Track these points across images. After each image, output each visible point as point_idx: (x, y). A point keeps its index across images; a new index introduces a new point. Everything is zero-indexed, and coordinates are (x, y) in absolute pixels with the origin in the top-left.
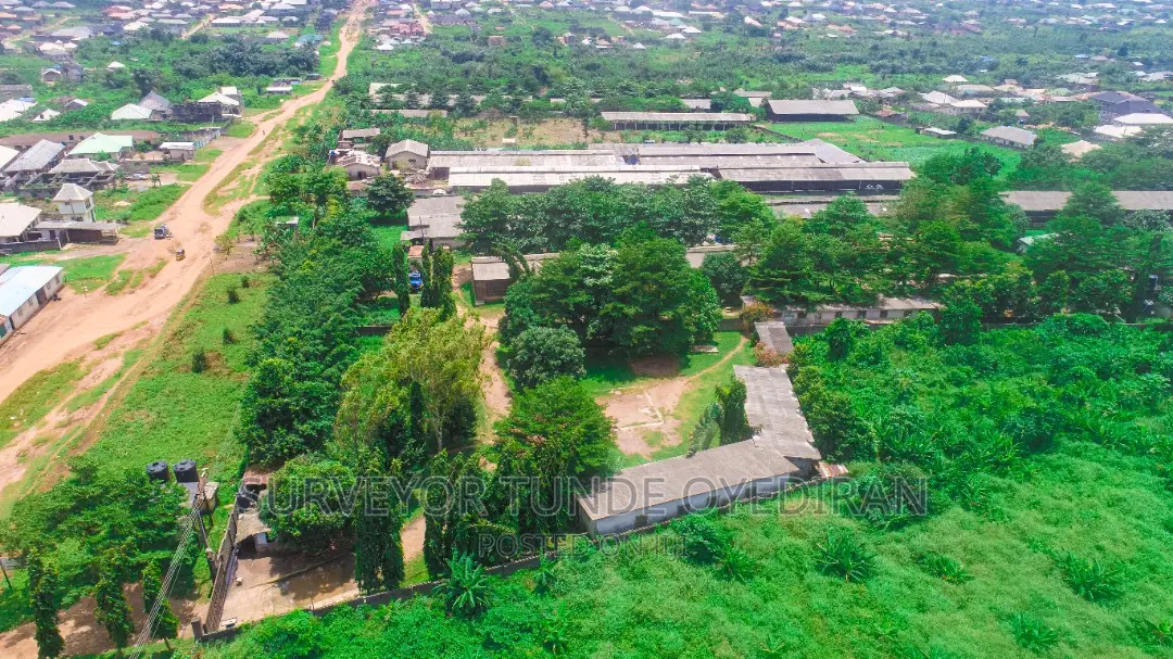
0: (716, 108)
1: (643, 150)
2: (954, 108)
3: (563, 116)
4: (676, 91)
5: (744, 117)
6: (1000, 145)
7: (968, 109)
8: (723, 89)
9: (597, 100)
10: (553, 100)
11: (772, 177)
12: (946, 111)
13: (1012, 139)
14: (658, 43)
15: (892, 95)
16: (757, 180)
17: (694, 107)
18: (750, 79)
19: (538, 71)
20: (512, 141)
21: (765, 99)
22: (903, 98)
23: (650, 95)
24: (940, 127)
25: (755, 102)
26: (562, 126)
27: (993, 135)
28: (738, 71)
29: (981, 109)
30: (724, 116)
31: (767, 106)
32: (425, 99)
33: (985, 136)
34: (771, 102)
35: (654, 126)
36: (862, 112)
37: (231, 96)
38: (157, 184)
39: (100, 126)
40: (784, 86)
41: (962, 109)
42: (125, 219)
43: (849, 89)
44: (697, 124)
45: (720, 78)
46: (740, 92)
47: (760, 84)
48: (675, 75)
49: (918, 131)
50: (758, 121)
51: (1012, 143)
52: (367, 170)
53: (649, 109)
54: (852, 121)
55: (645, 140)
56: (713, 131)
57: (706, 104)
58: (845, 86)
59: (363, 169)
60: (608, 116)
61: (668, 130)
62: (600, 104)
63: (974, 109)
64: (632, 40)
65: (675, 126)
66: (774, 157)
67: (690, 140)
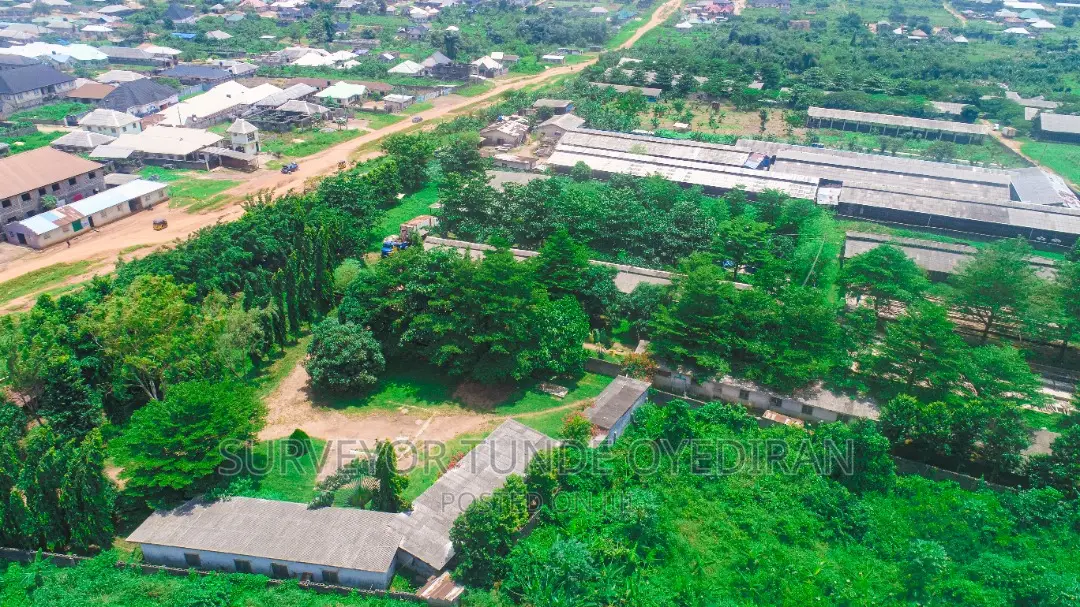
0: (967, 117)
9: (826, 94)
11: (906, 205)
14: (989, 37)
31: (1039, 120)
32: (651, 76)
35: (864, 128)
37: (497, 60)
38: (343, 127)
39: (376, 77)
42: (279, 153)
50: (1020, 135)
52: (506, 138)
59: (504, 137)
60: (815, 112)
62: (823, 97)
64: (957, 32)
66: (947, 182)
67: (884, 148)
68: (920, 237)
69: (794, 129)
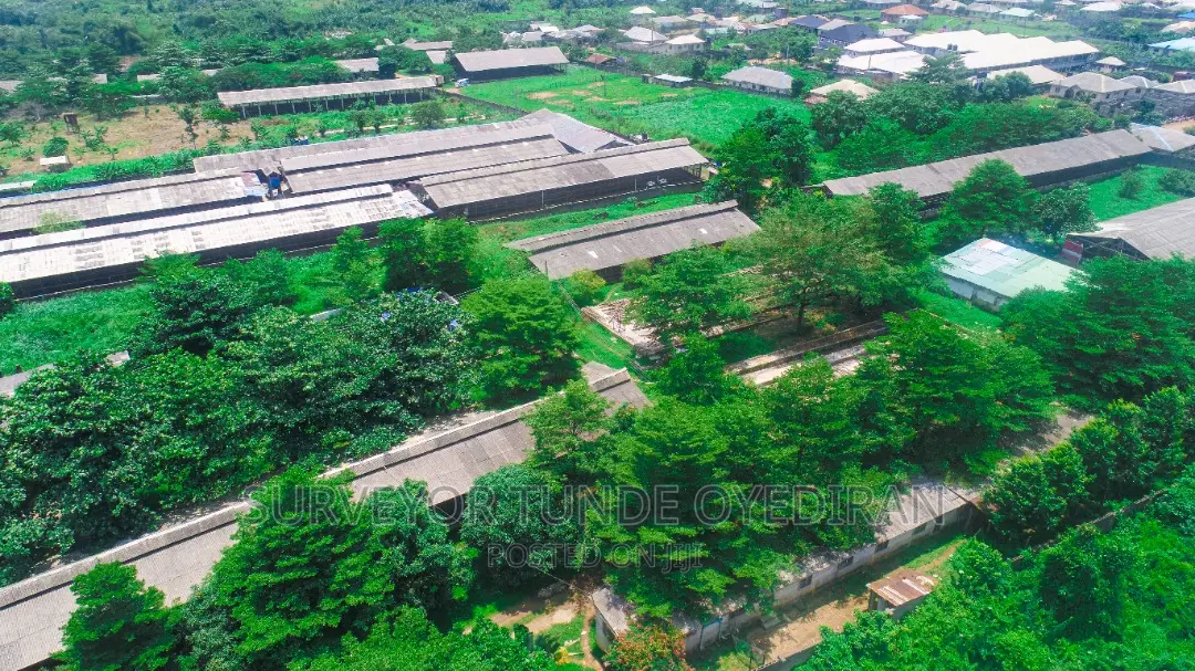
0: (386, 72)
1: (291, 159)
2: (671, 47)
3: (159, 101)
4: (326, 50)
5: (429, 81)
6: (749, 91)
7: (685, 45)
8: (390, 43)
9: (211, 73)
10: (141, 78)
11: (509, 188)
12: (662, 50)
13: (762, 83)
15: (588, 35)
16: (489, 197)
17: (357, 70)
18: (417, 25)
19: (120, 32)
20: (62, 160)
21: (450, 53)
22: (602, 38)
23: (292, 59)
24: (670, 73)
25: (438, 58)
26: (159, 120)
27: (739, 80)
28: (398, 16)
29: (698, 45)
30: (403, 82)
31: (454, 62)
33: (728, 81)
34: (459, 56)
35: (304, 107)
36: (571, 60)
40: (465, 32)
41: (680, 47)
43: (539, 29)
44: (367, 97)
45: (381, 26)
46: (411, 44)
47: (433, 31)
48: (321, 26)
49: (645, 80)
50: (446, 81)
51: (763, 87)
53: (293, 81)
54: (562, 72)
55: (292, 138)
56: (392, 106)
57: (372, 65)
58: (534, 26)
60: (230, 99)
61: (325, 110)
62: (217, 78)
63: (692, 46)
65: (335, 104)
66: (498, 147)
67: (361, 124)
68: (605, 216)
69: (228, 126)
